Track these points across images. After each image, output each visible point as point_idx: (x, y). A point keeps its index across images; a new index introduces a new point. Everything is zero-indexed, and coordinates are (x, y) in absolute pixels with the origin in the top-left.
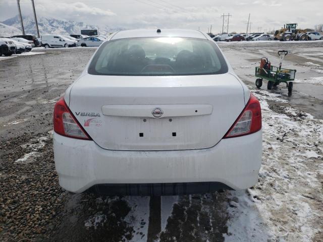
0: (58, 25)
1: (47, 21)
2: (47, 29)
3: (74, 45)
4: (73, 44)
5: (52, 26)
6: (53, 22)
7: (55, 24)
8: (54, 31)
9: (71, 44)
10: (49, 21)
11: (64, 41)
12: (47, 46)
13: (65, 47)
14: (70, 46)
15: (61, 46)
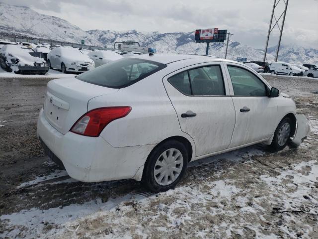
0: (314, 55)
1: (304, 51)
2: (301, 58)
3: (301, 74)
4: (299, 73)
5: (308, 55)
6: (309, 52)
7: (310, 54)
8: (307, 60)
9: (297, 73)
10: (306, 50)
11: (291, 69)
12: (273, 73)
13: (290, 75)
14: (295, 75)
15: (286, 74)
